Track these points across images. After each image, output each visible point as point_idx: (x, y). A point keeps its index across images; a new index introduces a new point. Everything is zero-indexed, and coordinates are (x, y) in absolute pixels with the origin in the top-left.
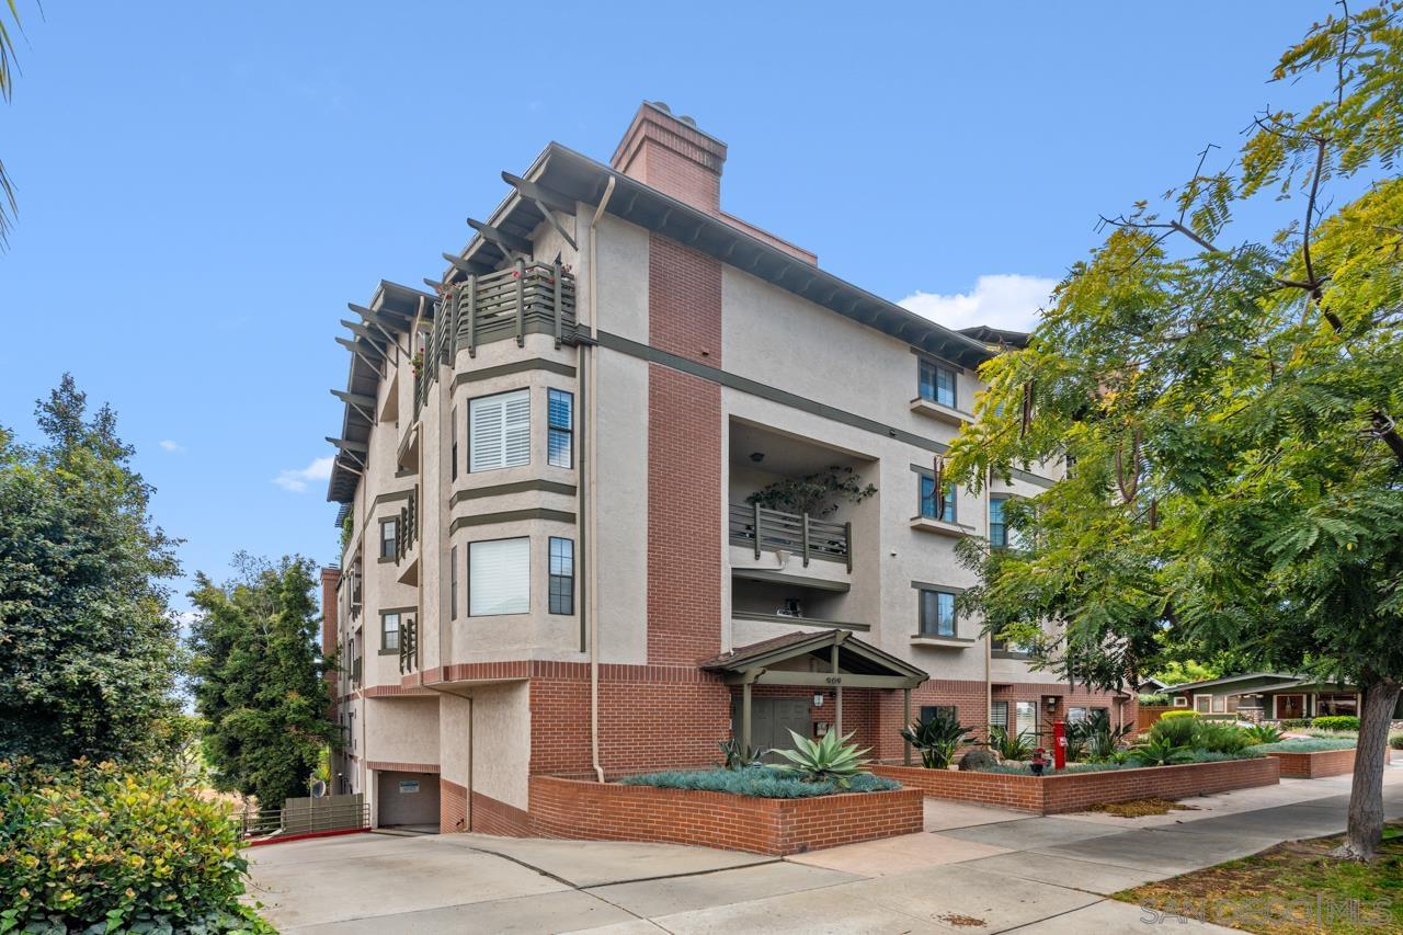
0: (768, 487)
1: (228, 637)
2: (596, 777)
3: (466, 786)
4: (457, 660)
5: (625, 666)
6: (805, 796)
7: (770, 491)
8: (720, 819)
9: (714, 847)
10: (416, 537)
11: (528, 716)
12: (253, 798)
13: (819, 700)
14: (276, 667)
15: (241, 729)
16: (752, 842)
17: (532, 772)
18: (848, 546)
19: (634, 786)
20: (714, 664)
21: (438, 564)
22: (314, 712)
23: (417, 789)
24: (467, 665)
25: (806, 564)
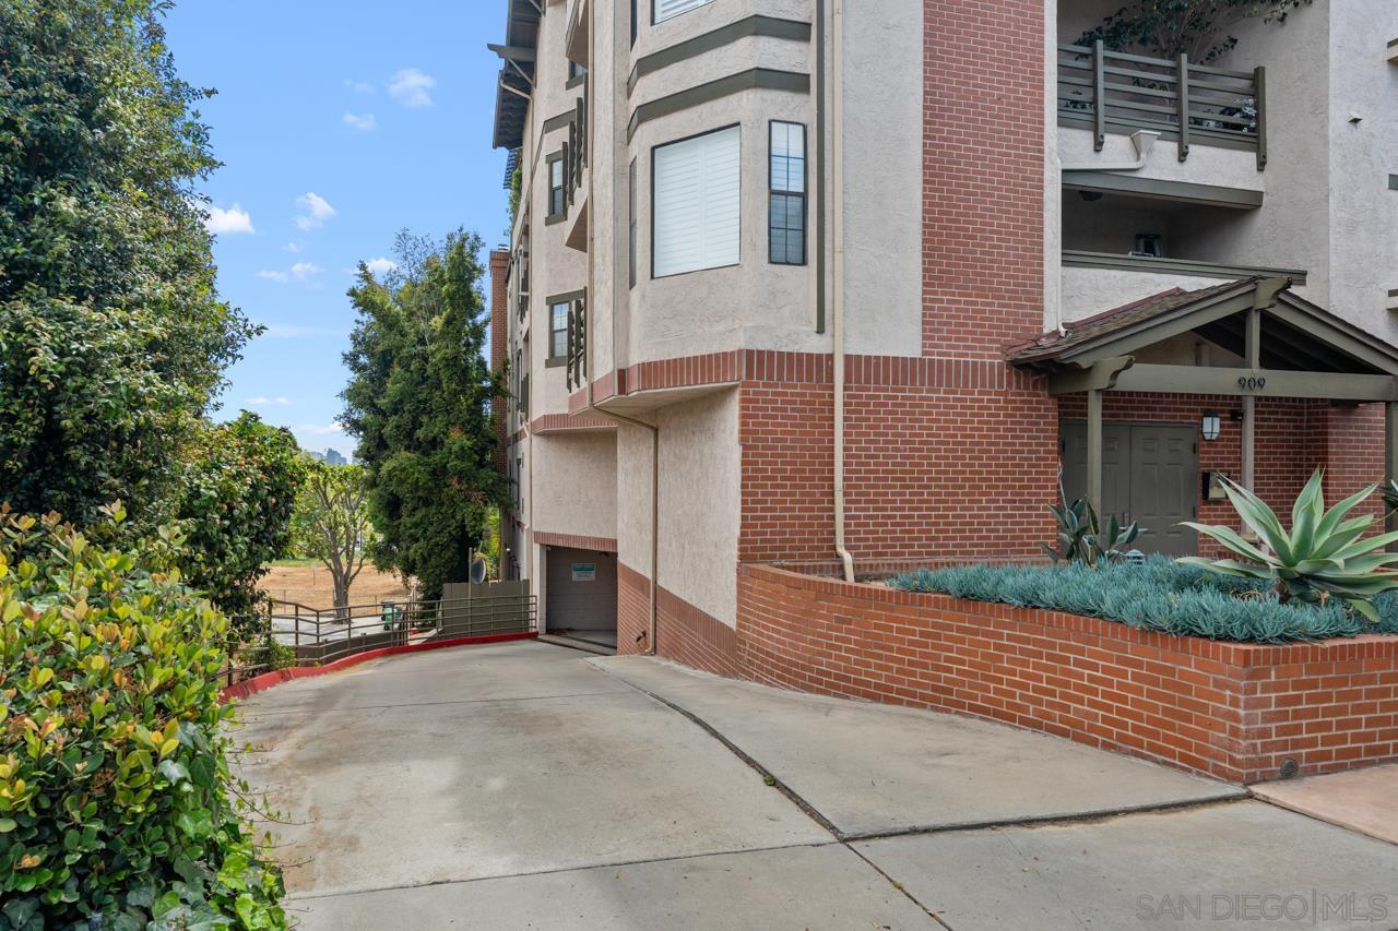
0: (1109, 19)
1: (389, 351)
2: (840, 570)
3: (649, 575)
4: (636, 358)
5: (886, 359)
6: (1291, 640)
7: (1113, 24)
8: (1092, 679)
9: (1079, 738)
10: (586, 161)
11: (736, 453)
12: (414, 580)
13: (1212, 427)
14: (438, 393)
15: (401, 482)
16: (1167, 739)
17: (744, 557)
18: (1259, 117)
19: (914, 594)
20: (1033, 353)
21: (610, 195)
22: (477, 458)
23: (592, 576)
24: (649, 364)
25: (1183, 156)
